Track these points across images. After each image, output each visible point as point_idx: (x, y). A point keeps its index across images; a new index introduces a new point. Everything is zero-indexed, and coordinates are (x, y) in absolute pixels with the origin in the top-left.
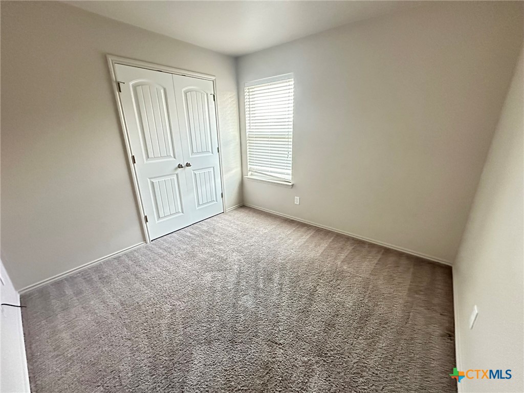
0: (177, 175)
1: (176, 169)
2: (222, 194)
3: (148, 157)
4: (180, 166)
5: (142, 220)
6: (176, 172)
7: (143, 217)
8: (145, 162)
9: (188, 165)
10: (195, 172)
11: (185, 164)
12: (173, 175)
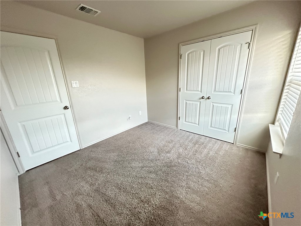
0: (200, 102)
1: (200, 99)
2: (236, 129)
3: (187, 90)
4: (203, 98)
5: (178, 118)
6: (200, 101)
7: (178, 117)
8: (185, 91)
9: (208, 98)
10: (213, 104)
11: (207, 97)
12: (198, 102)
